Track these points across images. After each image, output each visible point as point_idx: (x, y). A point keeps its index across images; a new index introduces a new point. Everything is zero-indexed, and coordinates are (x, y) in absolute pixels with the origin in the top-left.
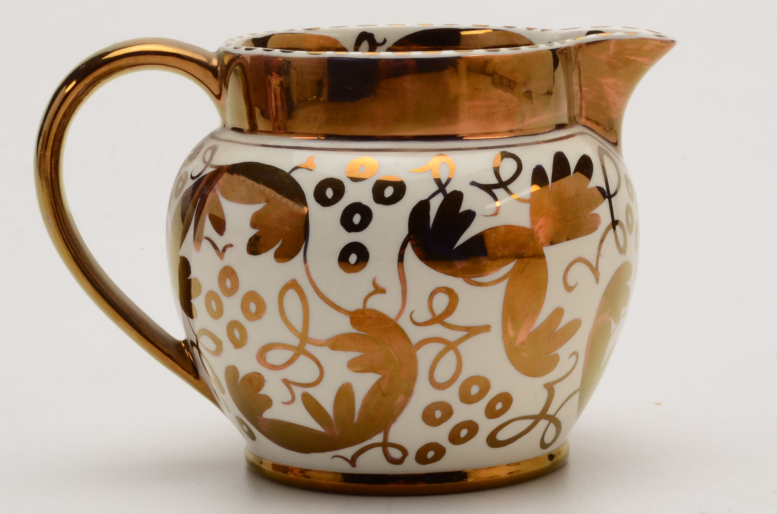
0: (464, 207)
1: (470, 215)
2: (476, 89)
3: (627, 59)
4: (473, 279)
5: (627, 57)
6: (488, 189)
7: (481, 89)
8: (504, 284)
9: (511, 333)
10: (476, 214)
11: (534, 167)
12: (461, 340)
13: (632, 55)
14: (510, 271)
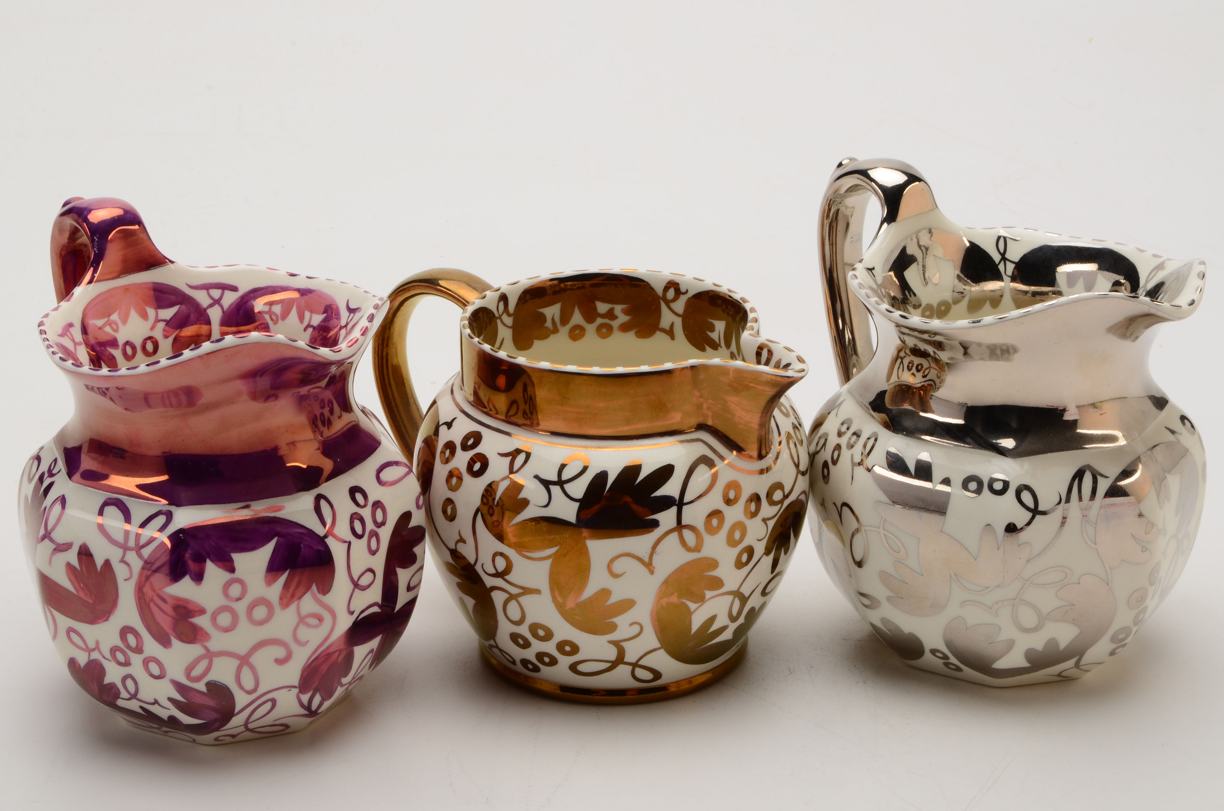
0: (522, 495)
1: (525, 503)
2: (565, 398)
3: (747, 385)
4: (523, 552)
5: (746, 383)
6: (546, 484)
7: (569, 398)
8: (548, 562)
9: (560, 599)
10: (530, 503)
11: (599, 472)
12: (520, 595)
13: (750, 382)
14: (553, 554)
